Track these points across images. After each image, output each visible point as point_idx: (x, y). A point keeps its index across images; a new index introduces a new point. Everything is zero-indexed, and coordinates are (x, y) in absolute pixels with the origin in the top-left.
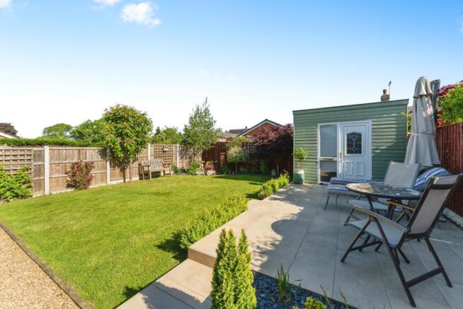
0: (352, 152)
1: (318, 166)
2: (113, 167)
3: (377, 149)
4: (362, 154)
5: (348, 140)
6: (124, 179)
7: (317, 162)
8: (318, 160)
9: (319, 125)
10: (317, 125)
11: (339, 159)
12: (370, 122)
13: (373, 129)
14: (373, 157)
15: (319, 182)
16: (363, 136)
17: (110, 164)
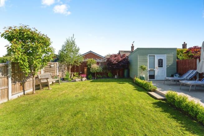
0: (160, 67)
1: (148, 73)
2: (14, 82)
3: (168, 65)
4: (163, 67)
5: (159, 62)
6: (24, 91)
7: (147, 71)
8: (148, 70)
9: (148, 55)
10: (147, 55)
11: (155, 69)
12: (166, 55)
13: (167, 58)
14: (167, 68)
15: (148, 79)
16: (163, 60)
17: (12, 80)
